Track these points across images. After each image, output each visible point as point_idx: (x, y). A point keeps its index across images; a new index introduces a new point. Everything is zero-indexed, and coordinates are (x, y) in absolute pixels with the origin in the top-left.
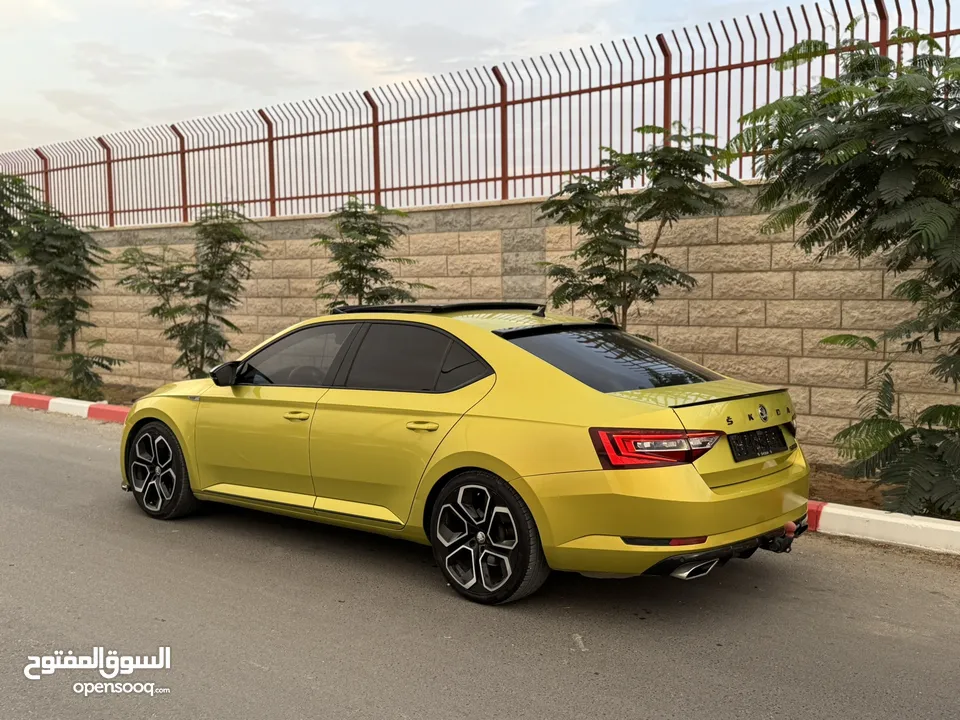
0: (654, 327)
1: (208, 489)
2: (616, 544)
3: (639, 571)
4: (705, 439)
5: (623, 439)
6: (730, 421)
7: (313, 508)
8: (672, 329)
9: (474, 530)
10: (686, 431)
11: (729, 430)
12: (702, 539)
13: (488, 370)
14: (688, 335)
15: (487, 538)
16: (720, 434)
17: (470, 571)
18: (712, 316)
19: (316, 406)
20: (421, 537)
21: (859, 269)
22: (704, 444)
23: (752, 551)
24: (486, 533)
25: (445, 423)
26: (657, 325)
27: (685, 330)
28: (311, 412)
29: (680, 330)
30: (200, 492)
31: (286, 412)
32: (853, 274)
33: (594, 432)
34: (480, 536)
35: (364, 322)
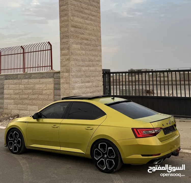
1: (30, 146)
2: (140, 156)
3: (146, 163)
4: (158, 130)
5: (140, 131)
6: (163, 125)
7: (60, 150)
9: (104, 154)
10: (154, 128)
11: (163, 127)
12: (159, 154)
13: (104, 114)
15: (107, 156)
16: (161, 128)
17: (104, 165)
19: (60, 124)
20: (90, 157)
22: (158, 131)
23: (170, 156)
24: (107, 155)
25: (95, 128)
28: (59, 125)
30: (28, 147)
31: (52, 125)
33: (133, 129)
34: (105, 156)
35: (71, 102)
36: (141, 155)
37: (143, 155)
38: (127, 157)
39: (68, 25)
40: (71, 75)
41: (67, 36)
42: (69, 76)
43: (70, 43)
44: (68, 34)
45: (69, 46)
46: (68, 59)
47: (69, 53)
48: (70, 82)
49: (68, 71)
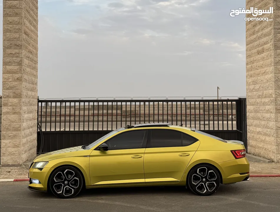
13: (197, 140)
20: (185, 183)
28: (143, 155)
33: (231, 151)
36: (240, 174)
37: (241, 174)
38: (228, 177)
39: (20, 29)
40: (22, 101)
41: (18, 46)
42: (19, 102)
43: (23, 56)
44: (19, 43)
45: (21, 61)
46: (19, 79)
47: (20, 70)
48: (21, 111)
49: (18, 96)
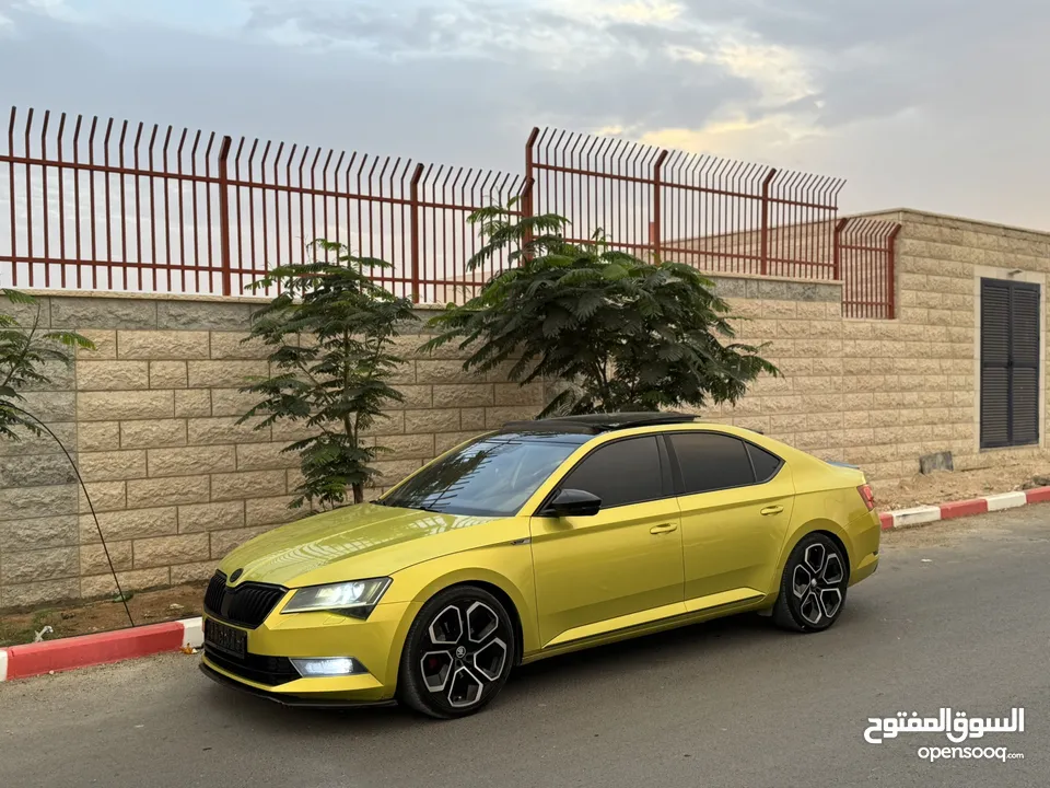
0: (233, 446)
8: (253, 447)
14: (273, 451)
18: (298, 430)
21: (416, 384)
26: (236, 444)
27: (268, 446)
29: (262, 447)
32: (412, 388)
